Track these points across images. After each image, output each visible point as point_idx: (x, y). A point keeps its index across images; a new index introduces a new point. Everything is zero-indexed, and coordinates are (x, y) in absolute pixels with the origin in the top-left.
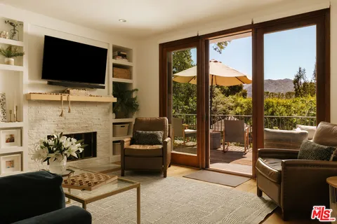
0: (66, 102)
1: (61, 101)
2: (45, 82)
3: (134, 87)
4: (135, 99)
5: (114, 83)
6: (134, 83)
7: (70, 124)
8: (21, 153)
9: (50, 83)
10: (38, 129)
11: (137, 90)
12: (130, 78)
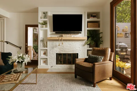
0: (61, 40)
1: (62, 40)
2: (54, 33)
3: (101, 32)
4: (101, 37)
5: (88, 30)
6: (101, 29)
7: (65, 49)
8: (47, 59)
9: (56, 33)
10: (52, 51)
11: (102, 33)
12: (99, 27)
